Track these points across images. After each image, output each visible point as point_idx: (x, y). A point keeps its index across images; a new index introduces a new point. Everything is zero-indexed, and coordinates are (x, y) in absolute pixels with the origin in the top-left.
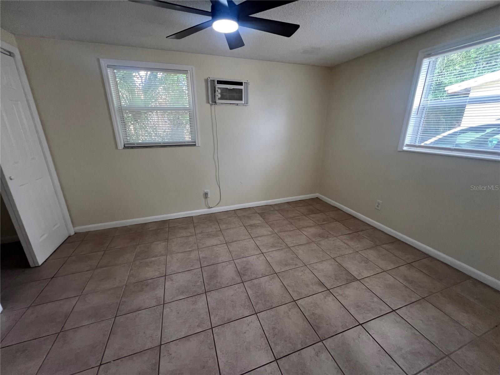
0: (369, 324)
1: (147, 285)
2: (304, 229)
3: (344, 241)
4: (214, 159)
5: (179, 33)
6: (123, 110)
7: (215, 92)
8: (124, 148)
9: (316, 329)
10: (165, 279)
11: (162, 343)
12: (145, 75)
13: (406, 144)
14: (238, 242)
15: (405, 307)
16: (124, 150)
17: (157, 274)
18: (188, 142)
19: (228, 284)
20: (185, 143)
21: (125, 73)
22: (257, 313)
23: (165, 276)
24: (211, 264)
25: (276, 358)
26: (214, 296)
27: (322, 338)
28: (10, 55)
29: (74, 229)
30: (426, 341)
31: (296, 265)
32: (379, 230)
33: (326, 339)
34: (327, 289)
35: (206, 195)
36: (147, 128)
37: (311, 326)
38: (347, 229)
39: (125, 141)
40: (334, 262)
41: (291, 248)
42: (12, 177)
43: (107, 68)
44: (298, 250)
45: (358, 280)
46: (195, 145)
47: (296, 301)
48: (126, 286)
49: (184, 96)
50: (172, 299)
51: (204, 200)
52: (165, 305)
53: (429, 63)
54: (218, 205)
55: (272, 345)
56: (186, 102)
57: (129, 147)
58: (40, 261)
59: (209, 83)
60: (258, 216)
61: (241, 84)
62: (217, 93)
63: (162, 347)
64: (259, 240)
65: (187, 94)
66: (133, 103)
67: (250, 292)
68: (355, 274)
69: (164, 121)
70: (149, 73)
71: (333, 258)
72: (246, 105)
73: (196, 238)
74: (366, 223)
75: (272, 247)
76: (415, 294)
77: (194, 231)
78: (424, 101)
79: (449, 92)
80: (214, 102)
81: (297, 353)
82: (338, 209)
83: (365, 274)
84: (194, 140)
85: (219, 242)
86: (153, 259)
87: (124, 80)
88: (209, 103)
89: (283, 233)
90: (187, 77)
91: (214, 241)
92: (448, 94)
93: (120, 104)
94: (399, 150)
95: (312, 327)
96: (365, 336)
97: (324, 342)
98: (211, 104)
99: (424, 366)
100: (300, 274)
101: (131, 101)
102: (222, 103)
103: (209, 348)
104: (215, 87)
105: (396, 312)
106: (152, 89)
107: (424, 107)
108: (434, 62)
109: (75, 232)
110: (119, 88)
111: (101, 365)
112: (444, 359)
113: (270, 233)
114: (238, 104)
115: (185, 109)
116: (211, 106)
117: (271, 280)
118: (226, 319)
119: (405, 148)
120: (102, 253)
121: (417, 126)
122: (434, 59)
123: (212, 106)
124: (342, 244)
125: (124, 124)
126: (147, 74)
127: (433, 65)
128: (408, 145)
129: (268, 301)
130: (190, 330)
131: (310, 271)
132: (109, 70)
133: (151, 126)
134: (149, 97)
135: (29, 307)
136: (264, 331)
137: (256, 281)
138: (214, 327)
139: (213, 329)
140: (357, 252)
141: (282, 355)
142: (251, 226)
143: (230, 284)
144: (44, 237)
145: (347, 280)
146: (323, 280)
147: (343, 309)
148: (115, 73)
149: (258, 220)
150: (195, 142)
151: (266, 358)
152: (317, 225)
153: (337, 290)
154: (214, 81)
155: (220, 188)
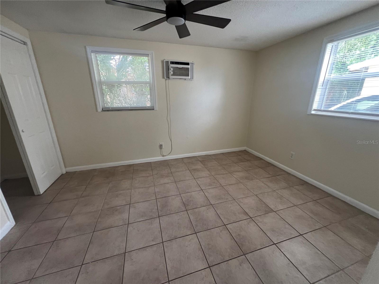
0: (281, 244)
1: (117, 210)
2: (234, 173)
3: (265, 182)
4: (167, 120)
5: (143, 27)
6: (102, 83)
7: (169, 70)
8: (102, 111)
9: (240, 246)
10: (130, 206)
11: (126, 251)
12: (119, 58)
13: (314, 109)
14: (184, 181)
15: (310, 233)
16: (102, 112)
17: (124, 203)
18: (148, 107)
19: (175, 211)
20: (146, 107)
21: (104, 57)
22: (197, 233)
23: (130, 204)
24: (163, 196)
25: (209, 265)
26: (165, 220)
27: (245, 253)
28: (24, 44)
29: (65, 169)
30: (325, 258)
31: (227, 199)
32: (292, 175)
33: (248, 253)
34: (250, 217)
35: (161, 146)
36: (119, 98)
37: (237, 243)
38: (267, 173)
39: (103, 106)
40: (256, 198)
41: (224, 187)
42: (24, 131)
43: (91, 53)
44: (229, 188)
45: (274, 211)
46: (153, 109)
47: (226, 226)
48: (102, 210)
49: (146, 73)
50: (134, 221)
51: (159, 150)
52: (129, 225)
53: (332, 46)
54: (170, 154)
55: (207, 256)
56: (147, 77)
57: (106, 110)
58: (42, 191)
59: (165, 63)
60: (200, 163)
61: (188, 64)
62: (170, 71)
63: (126, 254)
64: (200, 181)
65: (148, 71)
66: (109, 78)
67: (192, 218)
68: (272, 207)
69: (132, 93)
70: (122, 56)
71: (256, 195)
72: (191, 80)
73: (153, 178)
74: (283, 170)
75: (209, 186)
76: (318, 223)
77: (151, 173)
78: (328, 76)
79: (351, 70)
80: (168, 77)
81: (226, 263)
82: (261, 159)
83: (280, 207)
84: (153, 106)
85: (170, 181)
86: (121, 192)
87: (103, 61)
88: (164, 78)
89: (218, 175)
90: (149, 59)
91: (166, 180)
92: (350, 71)
93: (100, 79)
94: (308, 113)
95: (238, 245)
96: (278, 253)
97: (246, 255)
98: (165, 79)
99: (323, 277)
100: (230, 206)
101: (107, 77)
102: (174, 78)
103: (160, 256)
104: (169, 67)
105: (303, 236)
106: (124, 68)
107: (328, 81)
108: (336, 46)
109: (66, 171)
110: (99, 69)
111: (82, 264)
112: (340, 272)
113: (208, 175)
114: (185, 79)
115: (146, 83)
116: (165, 80)
117: (208, 210)
118: (173, 237)
119: (313, 112)
120: (85, 187)
121: (323, 95)
122: (336, 44)
123: (167, 81)
124: (263, 184)
125: (103, 95)
126: (120, 57)
127: (335, 48)
128: (315, 110)
129: (205, 225)
130: (147, 243)
131: (237, 204)
132: (93, 55)
133: (122, 96)
134: (121, 74)
135: (33, 223)
136: (201, 246)
137: (196, 210)
138: (164, 242)
139: (164, 243)
140: (275, 191)
141: (214, 264)
142: (194, 170)
143: (177, 211)
144: (45, 174)
145: (266, 211)
146: (247, 211)
147: (262, 232)
148: (97, 56)
149: (199, 166)
150: (154, 107)
151: (201, 265)
152: (244, 170)
153: (258, 218)
154: (168, 62)
155: (171, 141)
